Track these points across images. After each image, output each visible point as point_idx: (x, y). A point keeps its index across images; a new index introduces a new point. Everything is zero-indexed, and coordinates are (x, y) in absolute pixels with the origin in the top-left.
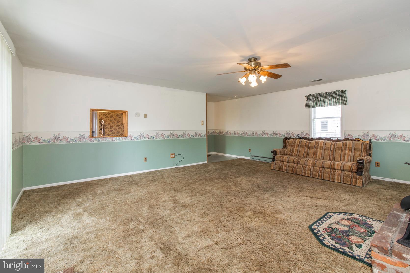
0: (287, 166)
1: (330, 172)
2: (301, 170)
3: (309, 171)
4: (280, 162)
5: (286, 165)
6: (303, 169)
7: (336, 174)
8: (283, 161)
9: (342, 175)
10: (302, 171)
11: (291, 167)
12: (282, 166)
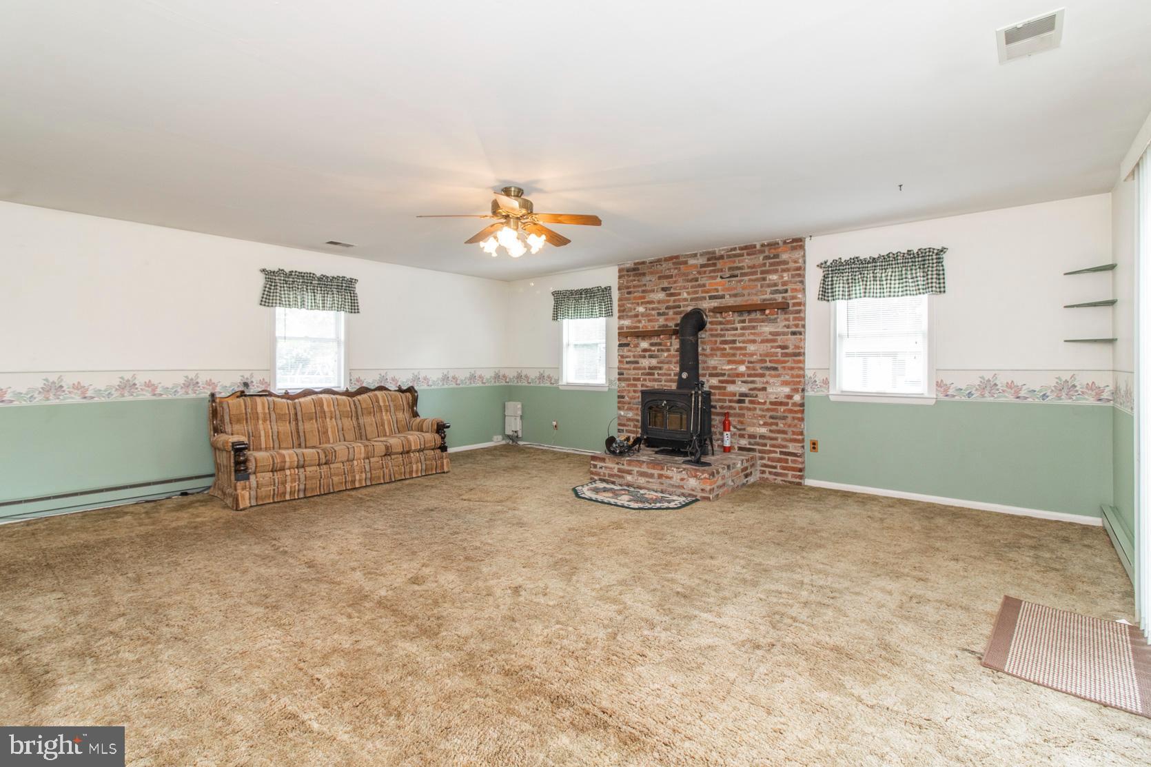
0: (299, 479)
1: (403, 460)
2: (344, 476)
3: (362, 473)
4: (274, 475)
5: (297, 477)
6: (346, 472)
7: (413, 460)
8: (283, 469)
9: (422, 458)
10: (346, 477)
11: (312, 478)
12: (284, 483)
